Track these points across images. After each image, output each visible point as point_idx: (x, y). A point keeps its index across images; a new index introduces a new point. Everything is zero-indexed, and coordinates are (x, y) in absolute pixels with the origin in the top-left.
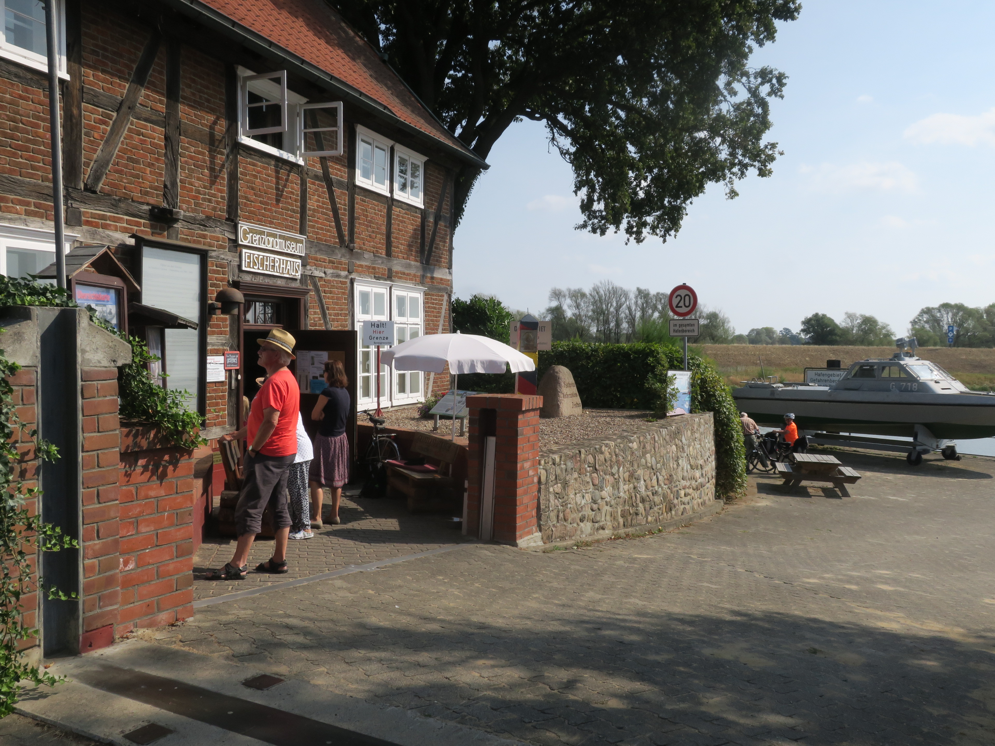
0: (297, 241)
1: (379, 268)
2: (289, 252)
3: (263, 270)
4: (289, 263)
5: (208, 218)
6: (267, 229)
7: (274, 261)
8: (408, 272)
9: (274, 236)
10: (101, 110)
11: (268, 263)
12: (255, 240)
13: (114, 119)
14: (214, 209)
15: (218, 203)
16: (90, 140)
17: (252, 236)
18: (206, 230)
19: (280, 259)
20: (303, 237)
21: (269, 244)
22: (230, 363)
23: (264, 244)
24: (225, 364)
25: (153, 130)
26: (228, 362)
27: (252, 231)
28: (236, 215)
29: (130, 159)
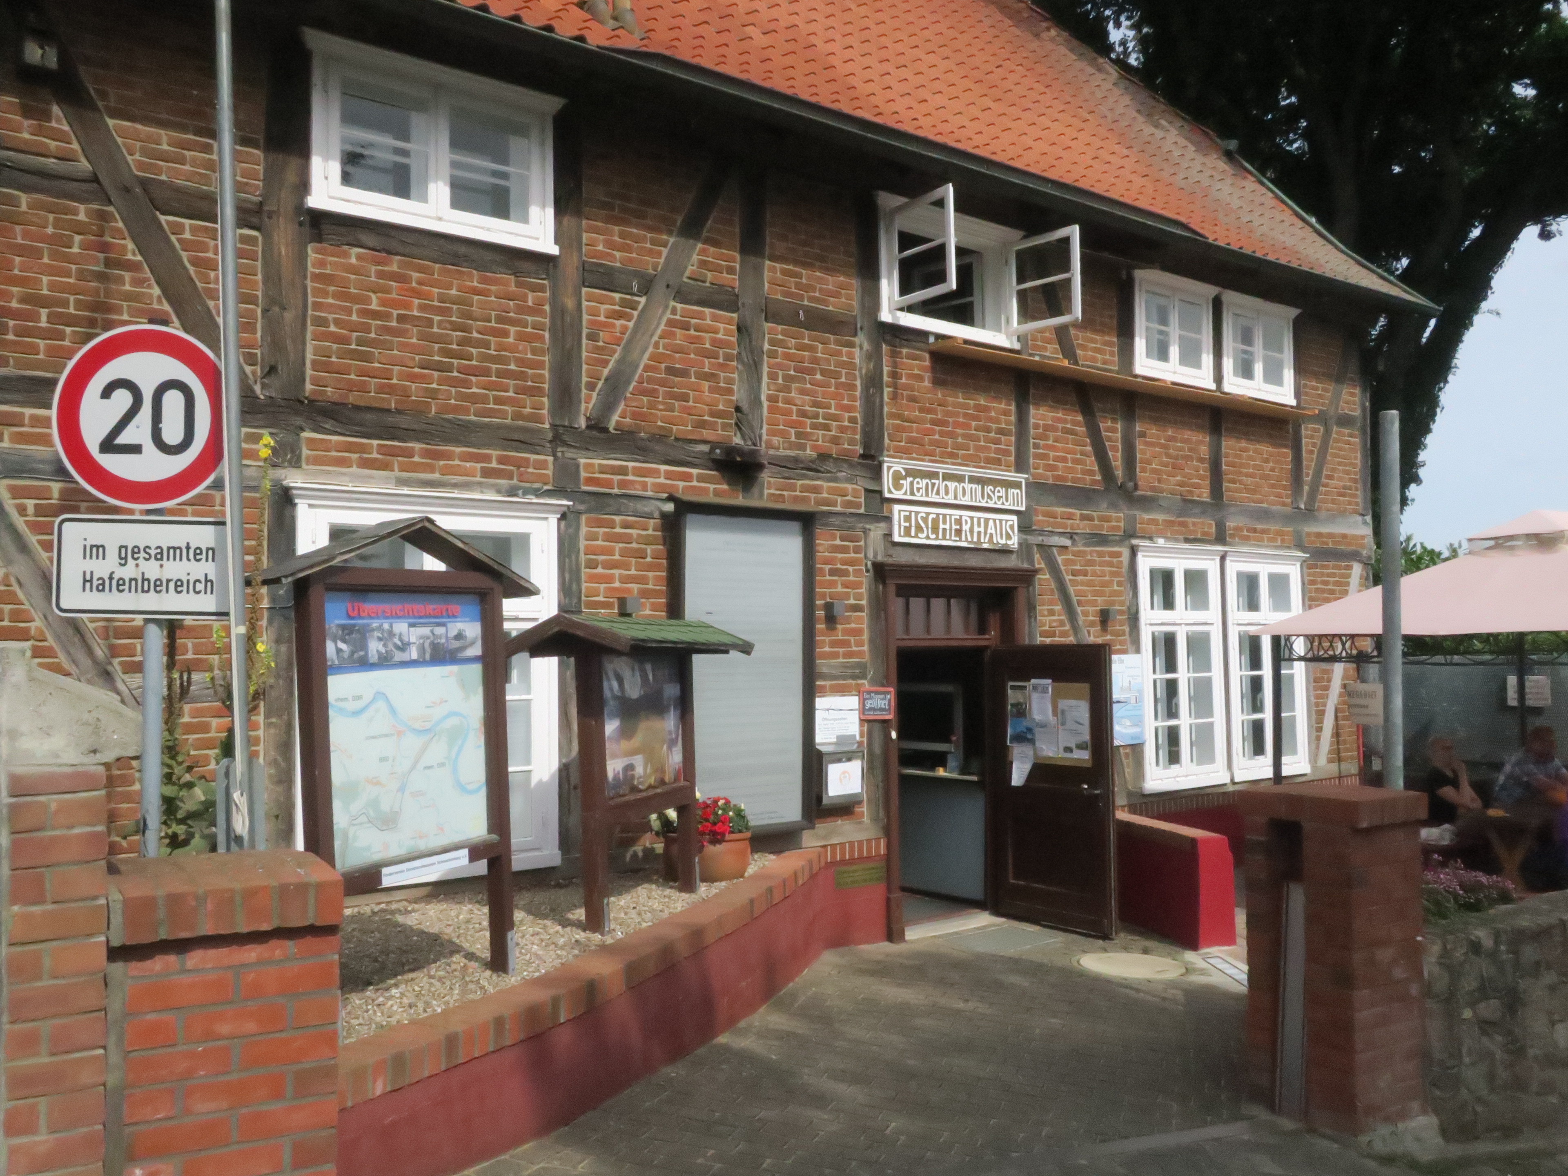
0: (1008, 485)
1: (1194, 524)
2: (991, 505)
3: (937, 538)
4: (991, 523)
5: (824, 457)
6: (942, 468)
7: (959, 521)
8: (1265, 527)
9: (959, 479)
10: (617, 296)
11: (947, 527)
12: (918, 489)
13: (640, 307)
14: (835, 441)
15: (842, 429)
16: (598, 347)
17: (912, 483)
18: (818, 479)
19: (972, 518)
20: (1021, 478)
21: (947, 493)
22: (870, 709)
23: (938, 493)
24: (863, 710)
25: (715, 318)
26: (868, 706)
27: (910, 473)
28: (880, 449)
29: (671, 371)
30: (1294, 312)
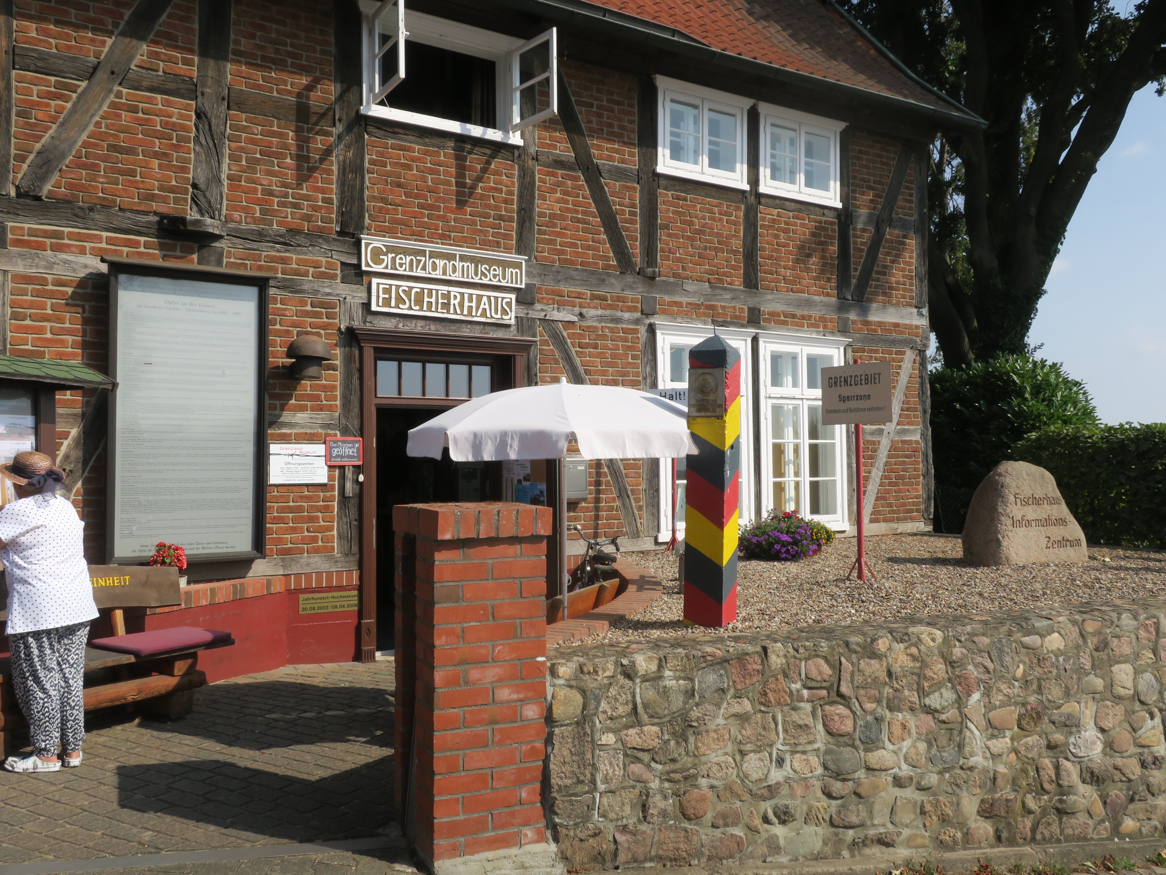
0: (505, 265)
1: (723, 307)
2: (485, 281)
3: (421, 309)
4: (485, 299)
5: (294, 232)
6: (429, 247)
7: (447, 296)
8: (805, 313)
9: (450, 257)
10: (53, 79)
11: (433, 300)
12: (401, 265)
13: (79, 90)
14: (307, 218)
15: (315, 208)
16: (29, 124)
17: (394, 259)
18: (288, 251)
19: (462, 294)
20: (522, 259)
21: (434, 269)
22: (337, 456)
23: (424, 268)
24: (328, 456)
25: (168, 104)
26: (335, 454)
27: (390, 249)
28: (361, 227)
29: (113, 148)
30: (841, 125)
